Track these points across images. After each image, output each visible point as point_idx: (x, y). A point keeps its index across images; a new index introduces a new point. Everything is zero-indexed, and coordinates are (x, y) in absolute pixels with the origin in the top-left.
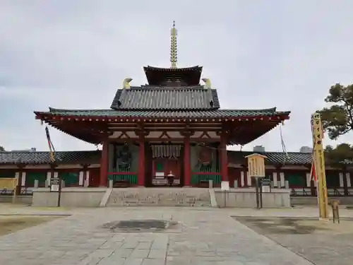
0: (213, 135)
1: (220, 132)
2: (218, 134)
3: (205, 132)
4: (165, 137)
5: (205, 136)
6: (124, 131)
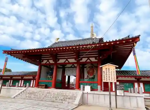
0: (93, 60)
1: (97, 58)
2: (96, 59)
3: (88, 58)
4: (67, 62)
5: (88, 61)
6: (48, 60)
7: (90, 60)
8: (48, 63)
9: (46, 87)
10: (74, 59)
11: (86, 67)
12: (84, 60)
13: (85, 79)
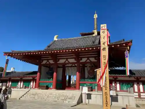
3: (88, 58)
4: (67, 62)
5: (88, 61)
6: (48, 60)
7: (89, 60)
8: (48, 63)
9: (47, 88)
10: (74, 59)
11: (86, 66)
12: (84, 60)
13: (86, 78)
